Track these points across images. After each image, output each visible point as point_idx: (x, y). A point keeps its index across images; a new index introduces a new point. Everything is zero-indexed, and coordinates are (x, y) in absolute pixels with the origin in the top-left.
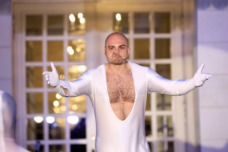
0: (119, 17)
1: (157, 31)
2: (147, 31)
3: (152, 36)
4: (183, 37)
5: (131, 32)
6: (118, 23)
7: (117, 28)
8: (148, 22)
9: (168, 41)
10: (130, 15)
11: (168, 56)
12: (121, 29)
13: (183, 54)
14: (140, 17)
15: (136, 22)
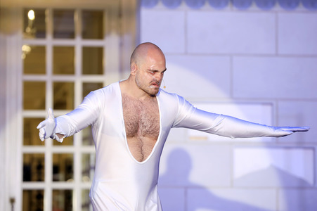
0: (31, 15)
1: (85, 36)
2: (71, 35)
3: (79, 43)
4: (121, 45)
5: (49, 36)
6: (30, 24)
7: (29, 30)
8: (72, 23)
9: (100, 51)
10: (48, 13)
11: (100, 71)
12: (34, 31)
13: (121, 69)
14: (62, 15)
15: (56, 23)
